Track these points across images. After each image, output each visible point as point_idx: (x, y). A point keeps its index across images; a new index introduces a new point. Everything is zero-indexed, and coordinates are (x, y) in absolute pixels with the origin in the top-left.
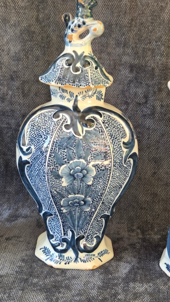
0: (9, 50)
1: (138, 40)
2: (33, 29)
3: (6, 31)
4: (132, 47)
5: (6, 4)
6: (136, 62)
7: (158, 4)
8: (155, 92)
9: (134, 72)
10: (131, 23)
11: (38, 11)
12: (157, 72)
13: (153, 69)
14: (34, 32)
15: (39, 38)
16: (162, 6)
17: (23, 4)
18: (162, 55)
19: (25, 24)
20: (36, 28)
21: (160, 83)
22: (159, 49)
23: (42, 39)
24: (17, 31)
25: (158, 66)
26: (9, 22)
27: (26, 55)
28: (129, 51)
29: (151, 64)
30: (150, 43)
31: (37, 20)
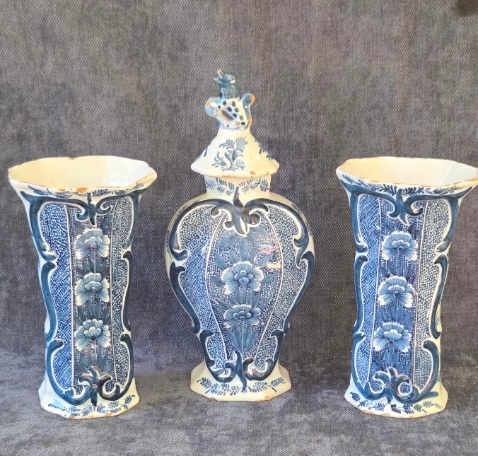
0: (102, 128)
1: (276, 106)
2: (133, 99)
3: (96, 104)
4: (269, 117)
5: (96, 69)
6: (276, 136)
7: (298, 60)
8: (304, 175)
9: (274, 149)
10: (265, 87)
11: (140, 75)
12: (304, 147)
13: (299, 143)
14: (135, 103)
15: (143, 111)
16: (304, 62)
17: (118, 68)
18: (309, 125)
19: (121, 94)
20: (138, 98)
21: (309, 162)
22: (305, 117)
23: (147, 112)
24: (112, 103)
25: (305, 140)
26: (100, 91)
27: (125, 134)
28: (266, 122)
29: (297, 137)
30: (293, 110)
31: (139, 86)
